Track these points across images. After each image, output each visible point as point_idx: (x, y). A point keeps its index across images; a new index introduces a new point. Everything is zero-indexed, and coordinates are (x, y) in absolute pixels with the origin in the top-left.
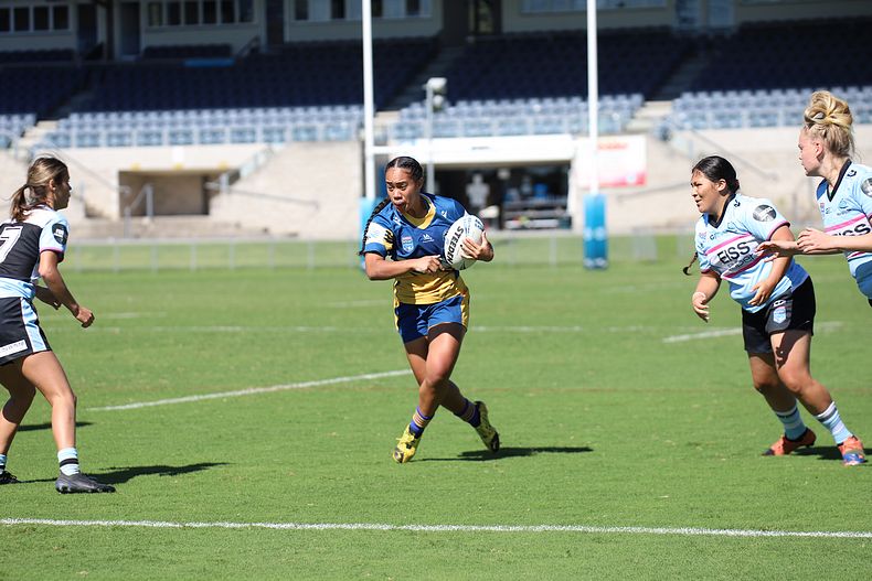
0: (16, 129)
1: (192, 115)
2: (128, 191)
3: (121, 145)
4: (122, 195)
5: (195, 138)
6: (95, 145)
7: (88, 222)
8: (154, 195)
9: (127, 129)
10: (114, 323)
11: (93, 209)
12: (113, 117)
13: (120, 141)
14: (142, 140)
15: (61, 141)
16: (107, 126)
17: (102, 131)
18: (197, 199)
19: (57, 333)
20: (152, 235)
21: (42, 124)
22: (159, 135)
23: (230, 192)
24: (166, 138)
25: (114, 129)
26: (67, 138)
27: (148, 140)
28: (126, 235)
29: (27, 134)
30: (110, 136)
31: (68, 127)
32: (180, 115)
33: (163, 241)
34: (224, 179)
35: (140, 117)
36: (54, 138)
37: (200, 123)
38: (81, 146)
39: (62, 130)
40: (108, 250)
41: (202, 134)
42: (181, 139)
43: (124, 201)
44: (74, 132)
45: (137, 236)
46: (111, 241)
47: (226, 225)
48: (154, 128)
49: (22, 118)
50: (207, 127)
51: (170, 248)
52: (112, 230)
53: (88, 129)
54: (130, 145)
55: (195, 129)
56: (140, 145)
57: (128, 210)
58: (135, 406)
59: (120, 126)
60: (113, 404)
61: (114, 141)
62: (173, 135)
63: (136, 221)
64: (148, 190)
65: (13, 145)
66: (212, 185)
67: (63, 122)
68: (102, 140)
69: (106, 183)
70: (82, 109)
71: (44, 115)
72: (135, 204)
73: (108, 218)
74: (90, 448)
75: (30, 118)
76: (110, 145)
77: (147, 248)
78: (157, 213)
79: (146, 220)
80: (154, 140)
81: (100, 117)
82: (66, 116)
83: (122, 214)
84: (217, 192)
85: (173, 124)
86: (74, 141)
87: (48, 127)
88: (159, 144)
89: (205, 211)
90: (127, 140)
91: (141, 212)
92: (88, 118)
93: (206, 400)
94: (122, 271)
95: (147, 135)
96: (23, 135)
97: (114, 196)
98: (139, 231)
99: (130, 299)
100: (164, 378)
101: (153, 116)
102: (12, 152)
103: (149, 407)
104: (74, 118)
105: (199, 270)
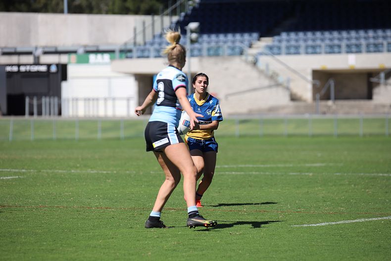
0: (246, 43)
1: (362, 33)
2: (318, 83)
3: (315, 53)
4: (314, 86)
5: (364, 48)
6: (297, 53)
7: (292, 104)
8: (335, 86)
9: (318, 42)
10: (309, 170)
11: (295, 95)
12: (310, 35)
13: (314, 50)
14: (328, 50)
15: (275, 50)
16: (305, 41)
17: (302, 44)
18: (364, 89)
19: (272, 175)
20: (334, 112)
21: (263, 39)
22: (339, 46)
23: (386, 84)
24: (344, 48)
25: (310, 43)
26: (279, 48)
27: (332, 49)
28: (316, 112)
29: (254, 46)
30: (307, 47)
31: (280, 41)
32: (353, 34)
33: (341, 116)
34: (382, 75)
35: (327, 35)
36: (271, 48)
37: (366, 38)
38: (289, 53)
39: (276, 43)
40: (305, 122)
41: (368, 46)
42: (354, 49)
43: (315, 90)
44: (284, 44)
45: (324, 113)
46: (307, 116)
47: (384, 106)
48: (336, 42)
49: (250, 35)
50: (372, 41)
51: (346, 121)
52: (308, 109)
53: (293, 43)
54: (320, 53)
55: (363, 42)
56: (327, 53)
57: (318, 96)
58: (323, 224)
59: (314, 40)
60: (309, 223)
61: (310, 50)
62: (348, 46)
63: (323, 103)
64: (332, 83)
65: (245, 53)
66: (374, 80)
67: (277, 38)
68: (302, 50)
69: (304, 78)
70: (289, 30)
71: (264, 34)
72: (323, 92)
73: (305, 101)
74: (294, 251)
75: (255, 35)
76: (307, 53)
77: (330, 121)
78: (337, 98)
79: (330, 103)
80: (336, 50)
81: (301, 35)
82: (278, 34)
83: (314, 99)
84: (378, 84)
85: (348, 39)
86: (284, 50)
87: (267, 41)
88: (339, 52)
89: (369, 97)
90: (318, 50)
91: (327, 97)
92: (293, 35)
93: (370, 222)
94: (314, 136)
95: (331, 47)
96: (250, 46)
97: (309, 87)
98: (325, 109)
99: (319, 155)
100: (341, 207)
101: (336, 34)
102: (243, 57)
103: (332, 225)
104: (284, 35)
105: (364, 135)
